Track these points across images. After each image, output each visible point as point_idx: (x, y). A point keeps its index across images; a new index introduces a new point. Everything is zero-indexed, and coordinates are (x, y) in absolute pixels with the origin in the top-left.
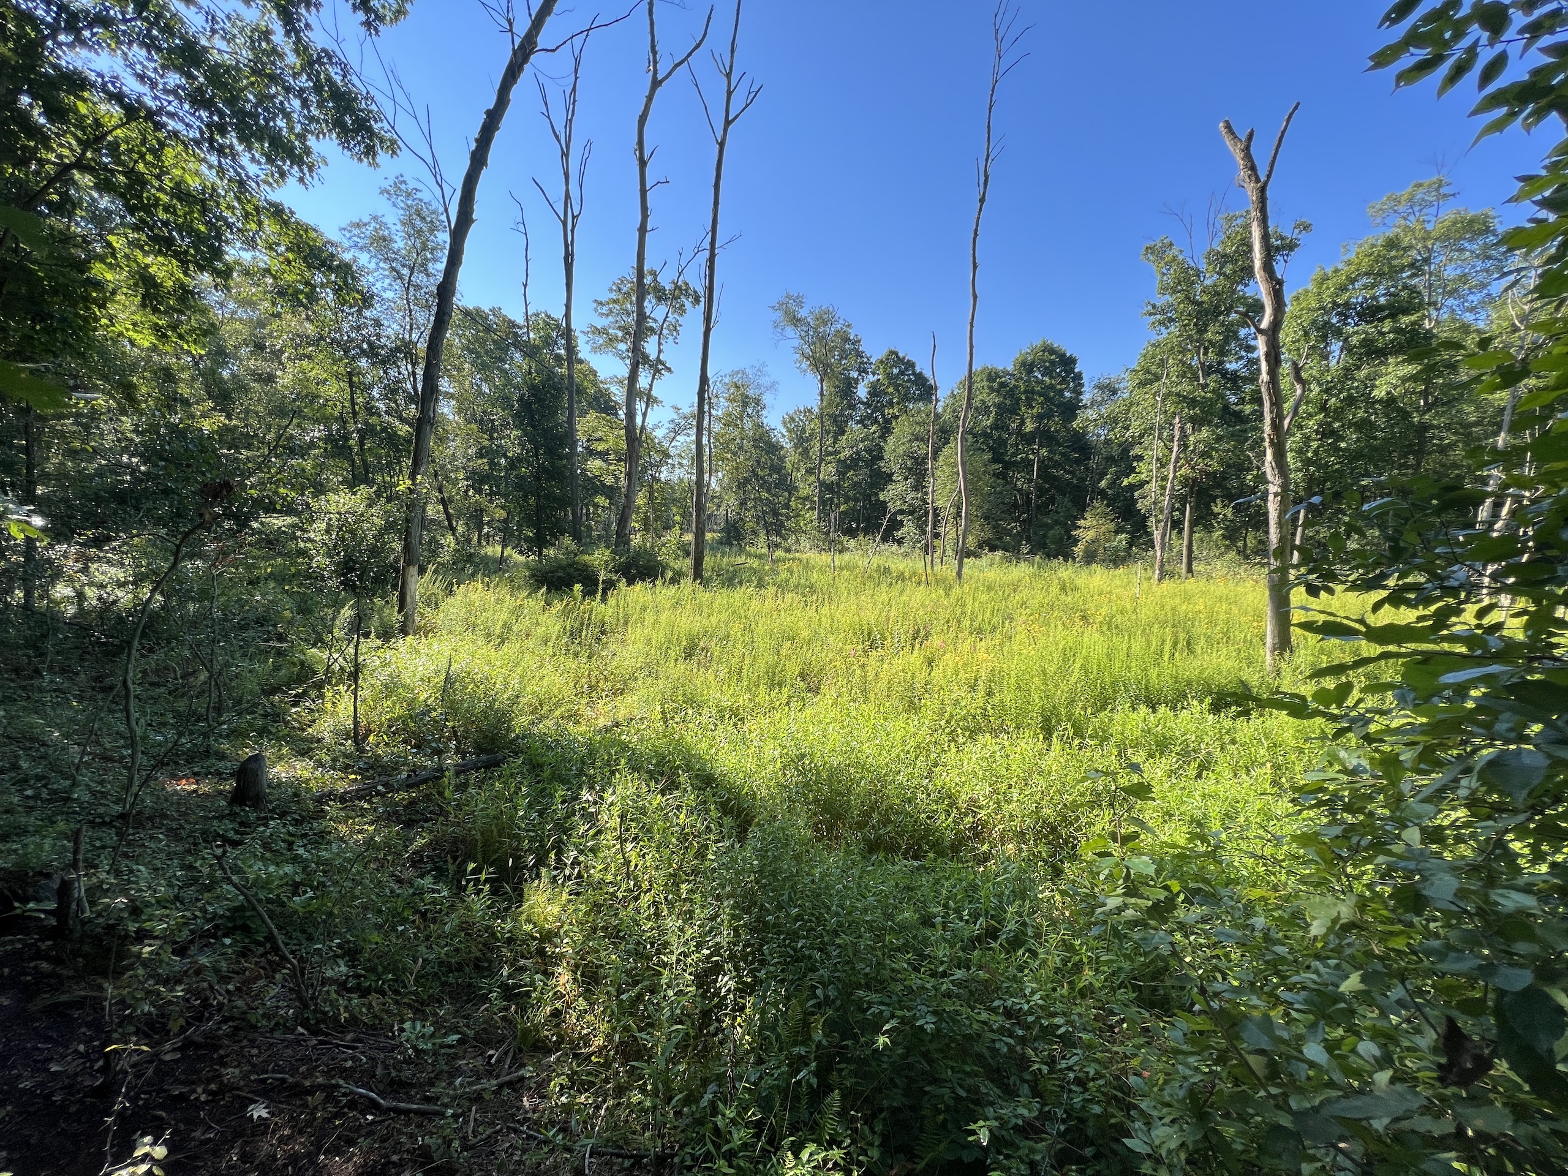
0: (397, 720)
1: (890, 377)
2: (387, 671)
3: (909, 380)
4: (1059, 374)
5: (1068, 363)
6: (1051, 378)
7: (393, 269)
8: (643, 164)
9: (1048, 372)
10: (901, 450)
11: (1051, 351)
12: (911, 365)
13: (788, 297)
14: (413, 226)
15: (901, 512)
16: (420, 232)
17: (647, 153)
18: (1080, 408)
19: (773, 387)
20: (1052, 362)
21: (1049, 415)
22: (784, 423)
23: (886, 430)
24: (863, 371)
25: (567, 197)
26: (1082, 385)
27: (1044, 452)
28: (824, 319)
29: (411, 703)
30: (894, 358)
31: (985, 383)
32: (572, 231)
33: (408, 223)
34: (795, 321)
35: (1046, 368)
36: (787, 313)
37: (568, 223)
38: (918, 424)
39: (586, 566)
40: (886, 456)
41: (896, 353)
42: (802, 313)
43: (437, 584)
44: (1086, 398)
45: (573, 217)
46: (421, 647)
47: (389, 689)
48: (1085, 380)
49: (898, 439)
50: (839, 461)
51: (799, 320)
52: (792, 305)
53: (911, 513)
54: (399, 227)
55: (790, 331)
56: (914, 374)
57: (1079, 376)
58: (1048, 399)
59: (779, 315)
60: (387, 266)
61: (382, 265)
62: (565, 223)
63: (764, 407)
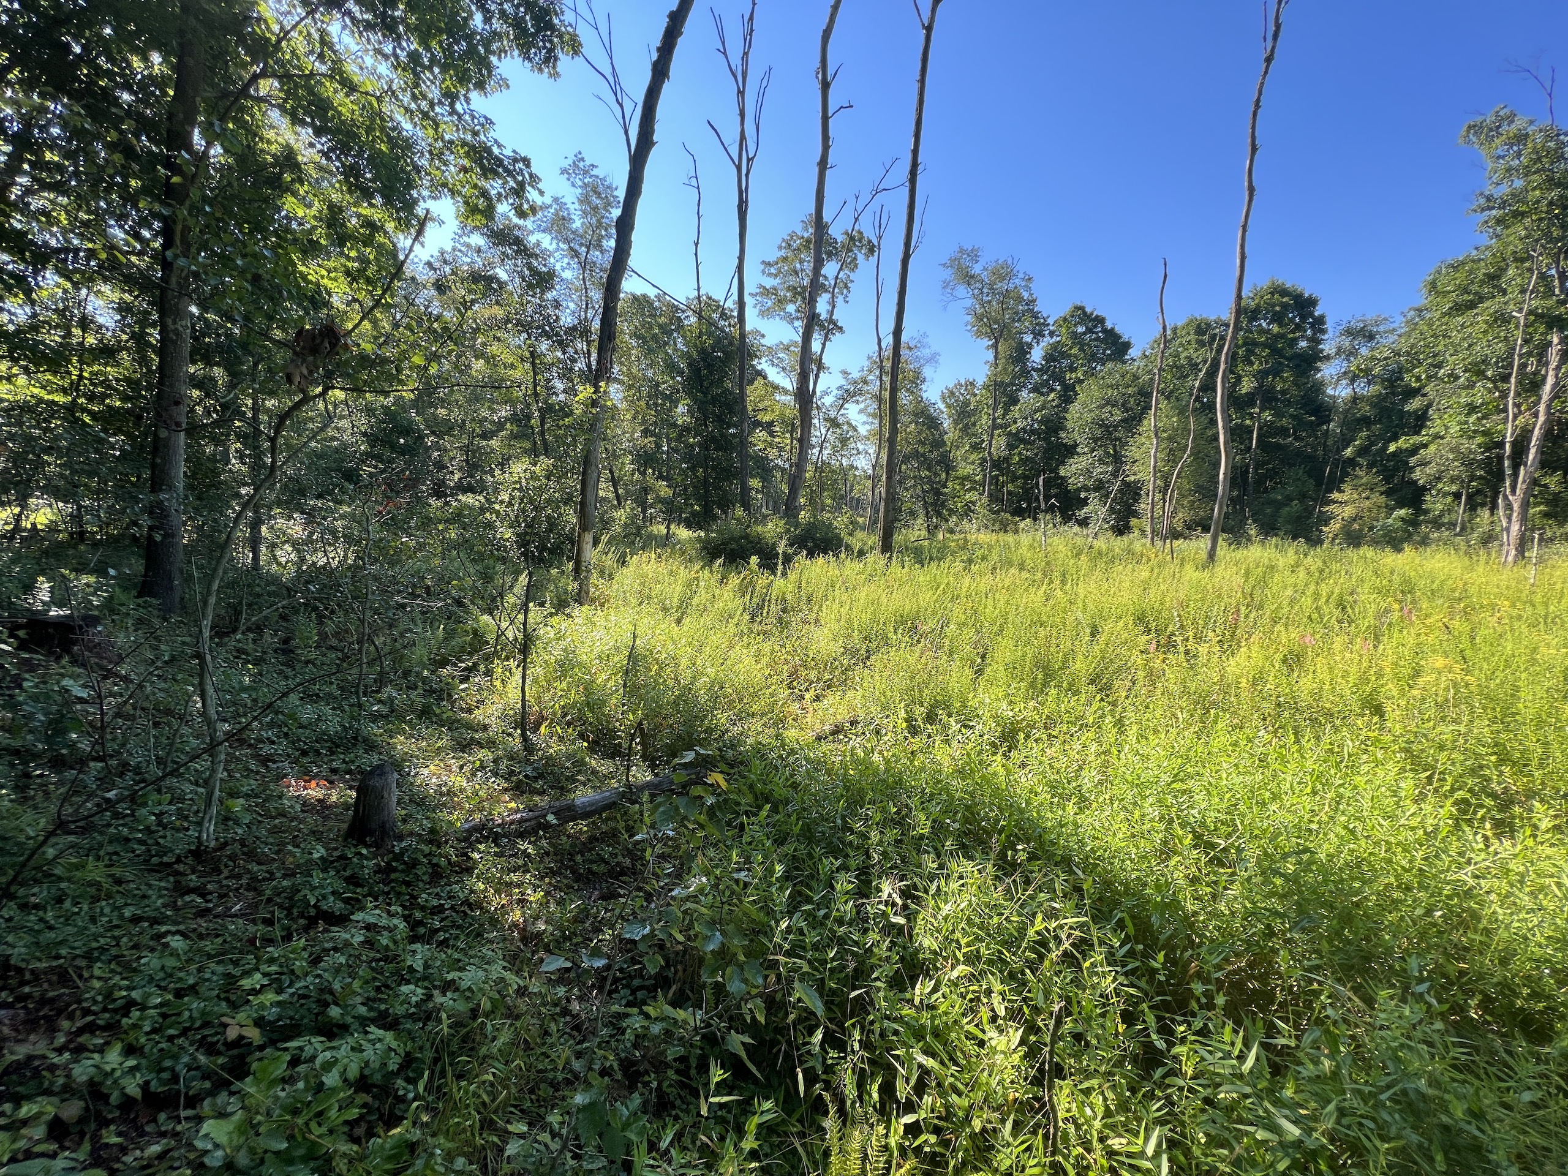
0: (573, 706)
1: (1075, 336)
2: (563, 644)
3: (1098, 339)
4: (1292, 320)
5: (1304, 305)
6: (1281, 325)
7: (571, 248)
8: (825, 86)
9: (1278, 318)
10: (1088, 417)
11: (1284, 292)
12: (1100, 320)
13: (962, 251)
14: (589, 203)
15: (1085, 488)
16: (595, 208)
17: (830, 72)
18: (1321, 359)
19: (933, 359)
20: (1285, 306)
21: (1276, 372)
22: (943, 398)
23: (1068, 395)
24: (1038, 335)
25: (743, 137)
26: (1324, 332)
27: (1267, 416)
28: (1003, 273)
29: (588, 687)
30: (1081, 314)
31: (1192, 337)
32: (747, 175)
33: (584, 200)
34: (968, 278)
35: (1275, 313)
36: (960, 268)
37: (743, 166)
38: (1111, 386)
39: (759, 538)
40: (1069, 425)
41: (1082, 308)
42: (977, 269)
43: (610, 555)
44: (1328, 347)
45: (749, 160)
46: (595, 619)
47: (565, 667)
48: (1329, 325)
49: (1085, 405)
50: (1010, 434)
51: (972, 277)
52: (966, 261)
53: (1097, 489)
54: (577, 206)
55: (962, 291)
56: (1105, 331)
57: (1321, 320)
58: (1275, 351)
59: (947, 274)
60: (565, 246)
61: (562, 245)
62: (739, 168)
63: (924, 380)
